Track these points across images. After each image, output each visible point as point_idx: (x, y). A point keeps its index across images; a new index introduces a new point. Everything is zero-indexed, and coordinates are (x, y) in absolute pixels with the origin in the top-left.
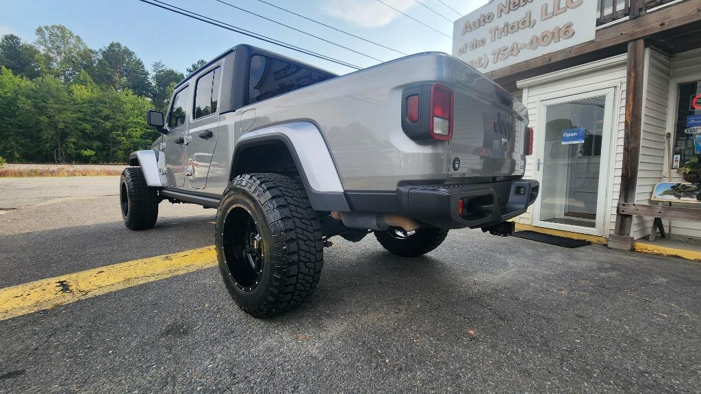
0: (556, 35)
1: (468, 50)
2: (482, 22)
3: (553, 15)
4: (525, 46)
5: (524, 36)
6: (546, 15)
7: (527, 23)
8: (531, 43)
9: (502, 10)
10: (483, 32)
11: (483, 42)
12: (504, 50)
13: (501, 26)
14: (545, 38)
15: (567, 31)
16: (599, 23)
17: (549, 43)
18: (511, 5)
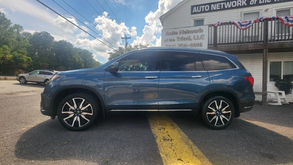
0: (198, 45)
1: (168, 41)
2: (173, 34)
3: (197, 39)
4: (188, 45)
5: (188, 43)
6: (195, 39)
7: (189, 39)
8: (191, 45)
9: (180, 33)
10: (174, 37)
11: (174, 40)
12: (182, 45)
13: (181, 37)
14: (194, 45)
15: (201, 45)
16: (208, 45)
17: (196, 47)
18: (184, 32)
